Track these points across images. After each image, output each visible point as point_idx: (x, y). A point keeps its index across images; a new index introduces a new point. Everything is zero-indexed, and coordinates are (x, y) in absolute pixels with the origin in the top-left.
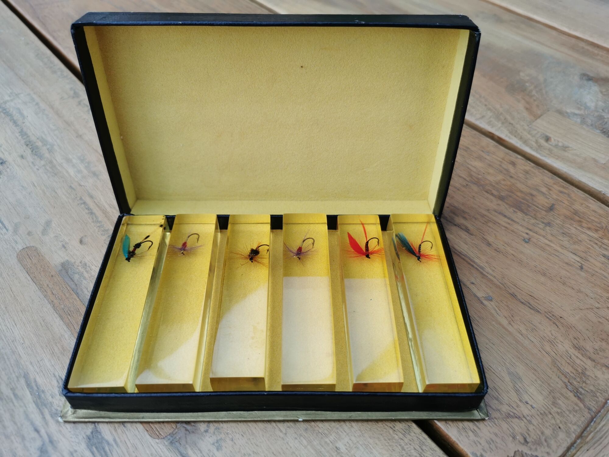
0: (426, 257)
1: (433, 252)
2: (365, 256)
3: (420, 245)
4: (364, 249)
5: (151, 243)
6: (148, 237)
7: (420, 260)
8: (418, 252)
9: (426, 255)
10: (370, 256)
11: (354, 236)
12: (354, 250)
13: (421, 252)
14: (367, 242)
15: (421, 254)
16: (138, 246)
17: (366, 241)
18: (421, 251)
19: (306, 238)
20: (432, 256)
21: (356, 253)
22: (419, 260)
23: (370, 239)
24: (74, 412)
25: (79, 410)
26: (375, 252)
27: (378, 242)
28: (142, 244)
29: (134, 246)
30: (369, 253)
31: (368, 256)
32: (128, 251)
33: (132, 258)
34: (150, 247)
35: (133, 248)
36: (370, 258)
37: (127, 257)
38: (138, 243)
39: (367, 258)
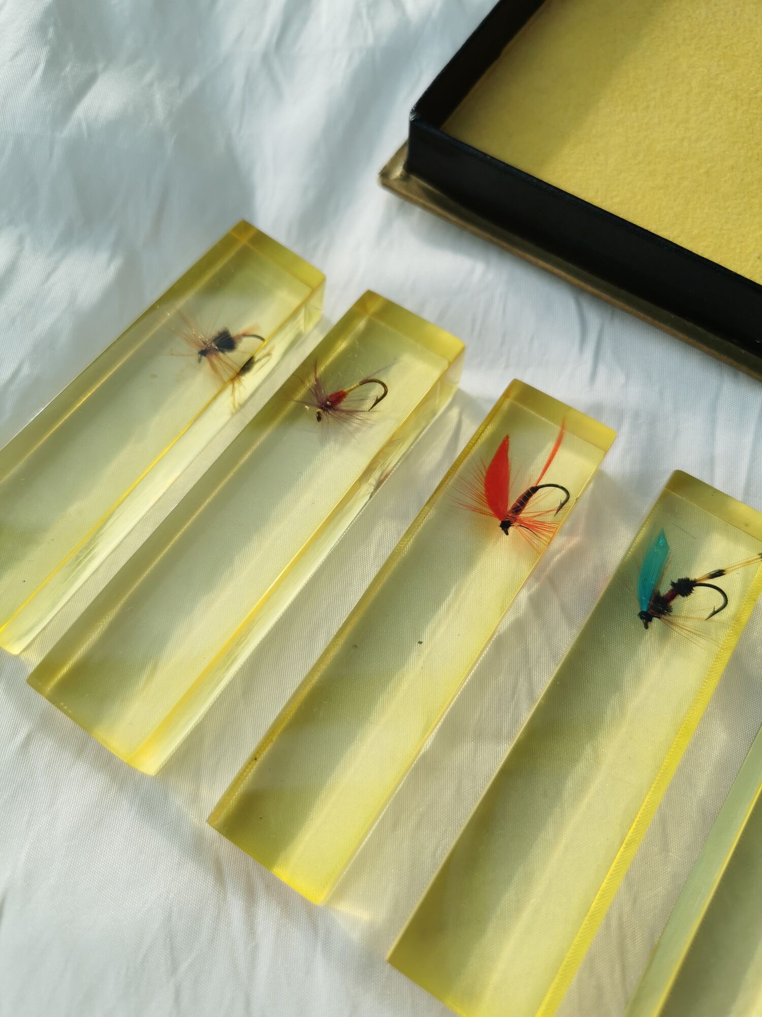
2: (500, 522)
4: (512, 500)
5: (722, 601)
6: (720, 573)
10: (510, 529)
16: (685, 587)
17: (533, 484)
23: (547, 482)
24: (405, 178)
25: (414, 178)
26: (531, 526)
27: (562, 505)
28: (697, 589)
29: (673, 584)
30: (516, 520)
31: (505, 526)
32: (654, 592)
33: (655, 620)
34: (715, 613)
35: (671, 587)
36: (507, 534)
37: (645, 609)
38: (689, 579)
39: (501, 528)
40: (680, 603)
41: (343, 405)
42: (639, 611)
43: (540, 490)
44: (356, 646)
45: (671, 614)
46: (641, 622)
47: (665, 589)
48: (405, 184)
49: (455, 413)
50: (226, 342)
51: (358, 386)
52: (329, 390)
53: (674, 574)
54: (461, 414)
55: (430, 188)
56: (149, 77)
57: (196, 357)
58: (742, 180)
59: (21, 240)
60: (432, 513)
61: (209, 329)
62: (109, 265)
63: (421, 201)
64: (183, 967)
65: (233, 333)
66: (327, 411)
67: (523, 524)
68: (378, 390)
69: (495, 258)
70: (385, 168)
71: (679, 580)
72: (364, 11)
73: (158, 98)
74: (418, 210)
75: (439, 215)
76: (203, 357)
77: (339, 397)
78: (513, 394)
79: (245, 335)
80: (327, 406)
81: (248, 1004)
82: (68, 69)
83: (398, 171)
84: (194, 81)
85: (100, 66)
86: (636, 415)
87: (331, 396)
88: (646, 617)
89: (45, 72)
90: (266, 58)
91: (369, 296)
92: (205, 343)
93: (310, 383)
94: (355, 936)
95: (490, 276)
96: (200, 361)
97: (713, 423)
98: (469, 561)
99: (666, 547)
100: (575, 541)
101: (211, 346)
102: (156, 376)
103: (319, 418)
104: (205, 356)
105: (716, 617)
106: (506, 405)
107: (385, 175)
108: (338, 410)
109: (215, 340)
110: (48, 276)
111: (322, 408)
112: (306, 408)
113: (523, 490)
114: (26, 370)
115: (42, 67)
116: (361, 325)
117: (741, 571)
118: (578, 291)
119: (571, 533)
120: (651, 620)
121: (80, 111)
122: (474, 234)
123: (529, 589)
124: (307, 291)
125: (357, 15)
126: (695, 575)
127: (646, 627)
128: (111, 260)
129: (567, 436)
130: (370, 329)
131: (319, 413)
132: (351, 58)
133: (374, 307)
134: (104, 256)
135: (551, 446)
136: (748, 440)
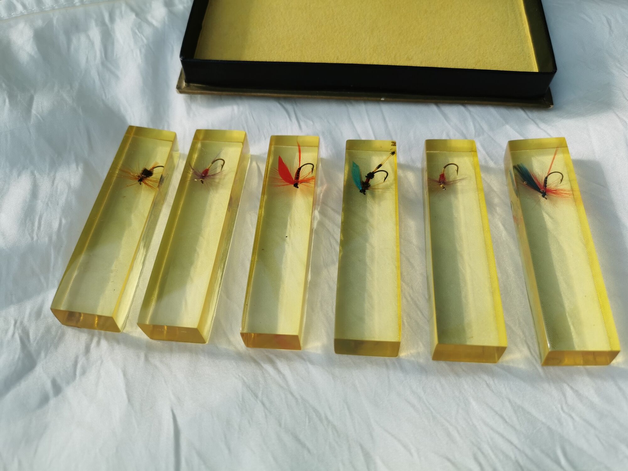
0: (554, 193)
1: (565, 186)
2: (293, 185)
3: (546, 178)
4: (293, 176)
5: (386, 174)
6: (380, 166)
7: (546, 196)
8: (543, 186)
9: (554, 190)
10: (298, 186)
11: (285, 161)
12: (282, 177)
13: (547, 187)
14: (300, 169)
15: (547, 189)
16: (371, 175)
17: (298, 167)
18: (547, 185)
19: (217, 158)
20: (562, 192)
21: (283, 181)
22: (544, 197)
23: (303, 164)
24: (188, 86)
25: (191, 84)
26: (306, 181)
27: (313, 169)
28: (375, 174)
29: (366, 177)
30: (299, 182)
31: (296, 185)
32: (361, 182)
33: (366, 191)
34: (385, 179)
35: (366, 178)
36: (298, 188)
37: (361, 189)
38: (371, 173)
39: (295, 187)
40: (372, 182)
41: (210, 173)
42: (359, 190)
43: (302, 168)
44: (263, 249)
45: (371, 186)
46: (362, 194)
47: (364, 179)
48: (189, 88)
49: (254, 164)
50: (147, 173)
51: (211, 165)
52: (201, 171)
53: (365, 174)
54: (257, 163)
55: (200, 85)
56: (56, 89)
57: (138, 183)
58: (317, 36)
59: (32, 173)
60: (266, 197)
61: (138, 171)
62: (77, 168)
63: (199, 92)
64: (260, 395)
65: (149, 168)
66: (204, 178)
67: (302, 181)
68: (221, 162)
69: (239, 101)
70: (177, 86)
71: (368, 174)
72: (137, 31)
73: (65, 96)
74: (199, 96)
75: (209, 94)
76: (142, 182)
77: (206, 172)
78: (273, 143)
79: (154, 168)
80: (203, 176)
81: (292, 394)
82: (19, 97)
83: (184, 84)
84: (76, 85)
85: (32, 92)
86: (323, 133)
87: (203, 172)
88: (363, 191)
89: (10, 101)
90: (103, 64)
91: (198, 132)
92: (139, 177)
93: (191, 172)
94: (319, 352)
95: (241, 108)
96: (141, 184)
97: (352, 123)
98: (289, 206)
99: (357, 166)
100: (325, 187)
101: (142, 176)
102: (125, 197)
103: (202, 182)
104: (142, 181)
105: (386, 180)
106: (273, 149)
107: (179, 88)
108: (208, 176)
109: (142, 174)
110: (53, 182)
111: (201, 178)
112: (196, 181)
113: (295, 171)
114: (64, 221)
115: (7, 101)
116: (199, 145)
117: (387, 161)
118: (278, 99)
119: (322, 184)
120: (365, 192)
121: (34, 111)
122: (227, 95)
123: (317, 209)
124: (171, 143)
125: (134, 34)
126: (372, 170)
127: (365, 194)
128: (77, 165)
129: (301, 148)
130: (203, 145)
131: (201, 181)
132: (140, 50)
133: (201, 137)
134: (74, 166)
135: (298, 154)
136: (367, 123)
